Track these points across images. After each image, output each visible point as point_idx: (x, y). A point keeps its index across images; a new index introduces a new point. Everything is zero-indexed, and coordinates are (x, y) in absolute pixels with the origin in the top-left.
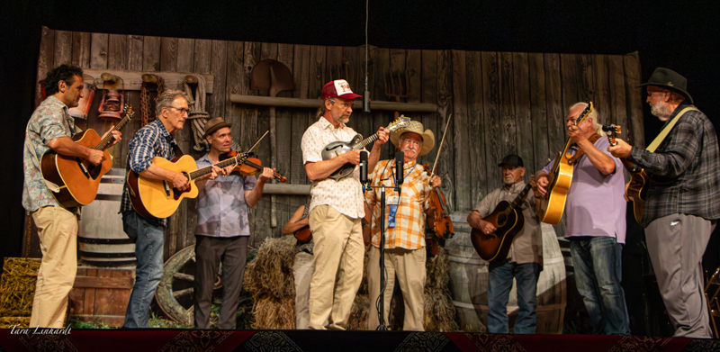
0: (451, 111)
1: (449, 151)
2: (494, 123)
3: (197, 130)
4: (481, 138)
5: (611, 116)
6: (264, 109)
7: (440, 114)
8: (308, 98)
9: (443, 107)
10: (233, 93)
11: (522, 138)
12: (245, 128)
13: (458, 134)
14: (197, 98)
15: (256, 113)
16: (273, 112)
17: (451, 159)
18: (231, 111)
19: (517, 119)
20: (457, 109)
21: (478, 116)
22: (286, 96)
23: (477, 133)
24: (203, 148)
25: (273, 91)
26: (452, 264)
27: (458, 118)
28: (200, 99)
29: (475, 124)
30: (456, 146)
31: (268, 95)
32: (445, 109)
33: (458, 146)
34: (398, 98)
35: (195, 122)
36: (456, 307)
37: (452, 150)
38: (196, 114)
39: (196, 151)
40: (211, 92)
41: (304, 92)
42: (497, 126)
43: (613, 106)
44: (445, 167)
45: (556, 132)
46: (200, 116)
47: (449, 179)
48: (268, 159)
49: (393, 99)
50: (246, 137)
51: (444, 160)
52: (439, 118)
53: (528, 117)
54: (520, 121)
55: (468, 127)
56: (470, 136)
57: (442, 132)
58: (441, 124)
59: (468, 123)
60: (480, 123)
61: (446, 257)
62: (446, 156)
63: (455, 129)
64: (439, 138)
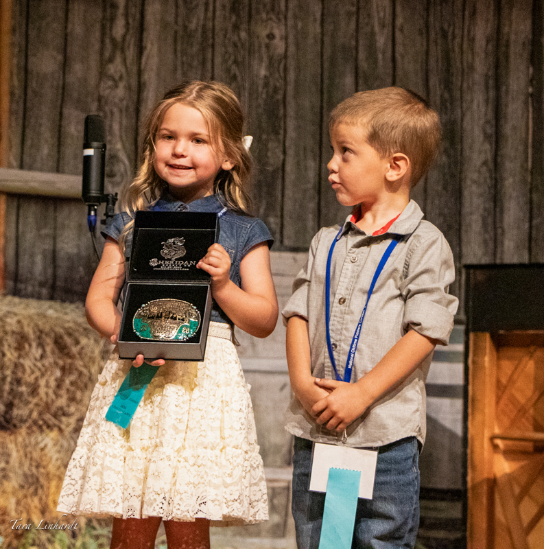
1: (129, 88)
2: (236, 27)
4: (203, 63)
5: (498, 30)
11: (298, 69)
13: (152, 48)
17: (132, 109)
19: (290, 22)
21: (201, 8)
23: (195, 49)
29: (192, 26)
30: (146, 77)
37: (134, 83)
42: (243, 35)
43: (505, 11)
44: (116, 127)
45: (376, 61)
47: (123, 156)
51: (115, 110)
52: (108, 5)
53: (315, 20)
54: (295, 26)
55: (176, 32)
56: (179, 55)
57: (113, 40)
58: (112, 19)
59: (176, 22)
60: (204, 26)
61: (105, 346)
62: (121, 100)
63: (145, 34)
64: (107, 54)
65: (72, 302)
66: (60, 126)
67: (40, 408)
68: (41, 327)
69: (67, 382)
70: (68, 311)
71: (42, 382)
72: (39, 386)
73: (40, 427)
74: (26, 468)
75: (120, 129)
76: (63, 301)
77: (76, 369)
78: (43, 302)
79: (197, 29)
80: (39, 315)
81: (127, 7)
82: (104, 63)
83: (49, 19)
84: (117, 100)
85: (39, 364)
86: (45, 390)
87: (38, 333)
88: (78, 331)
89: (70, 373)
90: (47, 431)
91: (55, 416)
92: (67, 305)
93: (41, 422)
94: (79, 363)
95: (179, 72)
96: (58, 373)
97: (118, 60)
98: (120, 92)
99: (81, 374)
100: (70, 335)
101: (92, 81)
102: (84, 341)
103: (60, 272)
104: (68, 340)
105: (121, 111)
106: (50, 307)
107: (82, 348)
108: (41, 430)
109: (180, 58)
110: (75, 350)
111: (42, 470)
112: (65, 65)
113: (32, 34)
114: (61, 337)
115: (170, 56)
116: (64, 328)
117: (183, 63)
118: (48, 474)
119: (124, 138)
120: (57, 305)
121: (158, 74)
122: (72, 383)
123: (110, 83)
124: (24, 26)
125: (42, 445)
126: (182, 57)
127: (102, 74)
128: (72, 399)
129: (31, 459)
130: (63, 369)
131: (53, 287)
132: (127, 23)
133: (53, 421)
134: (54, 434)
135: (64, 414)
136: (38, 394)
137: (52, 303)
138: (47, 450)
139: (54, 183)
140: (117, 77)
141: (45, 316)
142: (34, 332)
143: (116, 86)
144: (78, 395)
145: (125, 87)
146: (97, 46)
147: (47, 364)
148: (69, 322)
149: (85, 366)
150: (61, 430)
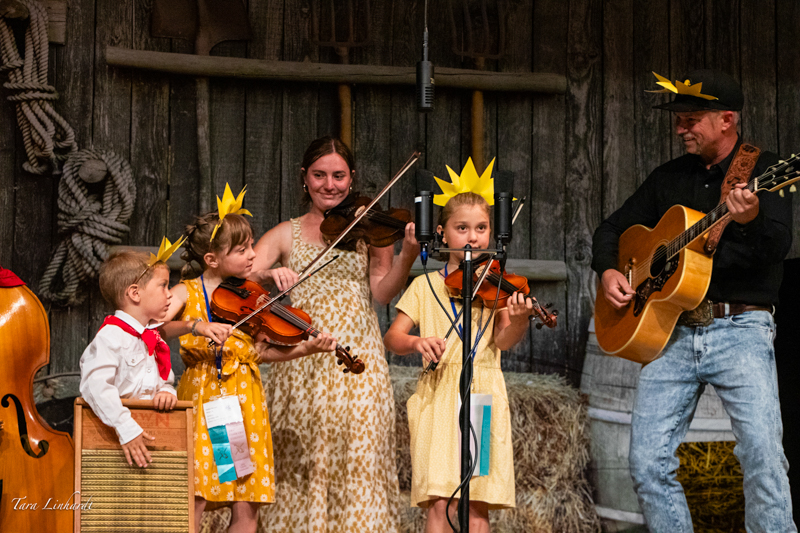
0: (598, 92)
1: (592, 179)
3: (30, 125)
6: (182, 82)
7: (572, 97)
8: (282, 56)
9: (579, 82)
10: (113, 43)
12: (142, 125)
13: (613, 142)
14: (29, 53)
15: (166, 90)
16: (203, 89)
17: (596, 198)
18: (107, 85)
20: (612, 87)
22: (232, 55)
23: (654, 139)
24: (43, 168)
25: (203, 41)
26: (596, 427)
27: (612, 107)
28: (37, 57)
29: (651, 118)
30: (608, 168)
31: (193, 51)
32: (585, 87)
33: (612, 167)
34: (481, 61)
35: (25, 107)
36: (603, 519)
37: (597, 173)
38: (26, 90)
39: (28, 173)
40: (61, 39)
41: (272, 44)
44: (582, 215)
46: (38, 95)
48: (193, 194)
49: (468, 63)
50: (143, 145)
51: (581, 199)
52: (570, 107)
53: (770, 104)
54: (751, 112)
55: (635, 126)
56: (639, 146)
57: (576, 137)
58: (575, 120)
59: (635, 118)
60: (661, 119)
61: (582, 411)
62: (586, 190)
63: (605, 130)
64: (571, 151)
65: (549, 373)
66: (531, 217)
67: (525, 469)
68: (522, 397)
69: (548, 445)
70: (546, 381)
71: (526, 446)
72: (523, 449)
73: (525, 486)
74: (514, 524)
75: (586, 217)
76: (541, 373)
77: (557, 434)
78: (522, 374)
79: (654, 122)
80: (519, 386)
81: (587, 106)
82: (568, 159)
83: (517, 124)
84: (582, 191)
85: (522, 430)
86: (528, 453)
87: (520, 403)
88: (556, 399)
89: (551, 438)
90: (532, 490)
91: (538, 476)
92: (545, 375)
93: (525, 482)
94: (559, 428)
95: (640, 161)
96: (540, 438)
97: (582, 156)
98: (585, 183)
99: (560, 437)
100: (549, 403)
101: (559, 176)
102: (562, 408)
103: (536, 347)
104: (547, 408)
105: (586, 200)
106: (529, 379)
107: (561, 414)
108: (527, 490)
109: (639, 149)
110: (554, 416)
111: (529, 525)
112: (533, 163)
113: (502, 138)
114: (541, 405)
115: (631, 147)
116: (542, 397)
117: (642, 153)
118: (535, 528)
119: (591, 225)
120: (535, 376)
121: (620, 164)
122: (553, 446)
123: (575, 176)
124: (494, 131)
125: (528, 502)
126: (642, 148)
127: (568, 169)
128: (554, 461)
129: (518, 515)
130: (544, 434)
131: (531, 361)
132: (589, 121)
133: (536, 480)
134: (538, 492)
135: (546, 475)
136: (522, 457)
137: (531, 375)
138: (532, 507)
139: (527, 268)
140: (581, 171)
141: (525, 387)
142: (516, 402)
143: (581, 179)
144: (559, 456)
145: (589, 178)
146: (561, 146)
147: (529, 429)
148: (547, 391)
149: (565, 431)
150: (543, 488)
